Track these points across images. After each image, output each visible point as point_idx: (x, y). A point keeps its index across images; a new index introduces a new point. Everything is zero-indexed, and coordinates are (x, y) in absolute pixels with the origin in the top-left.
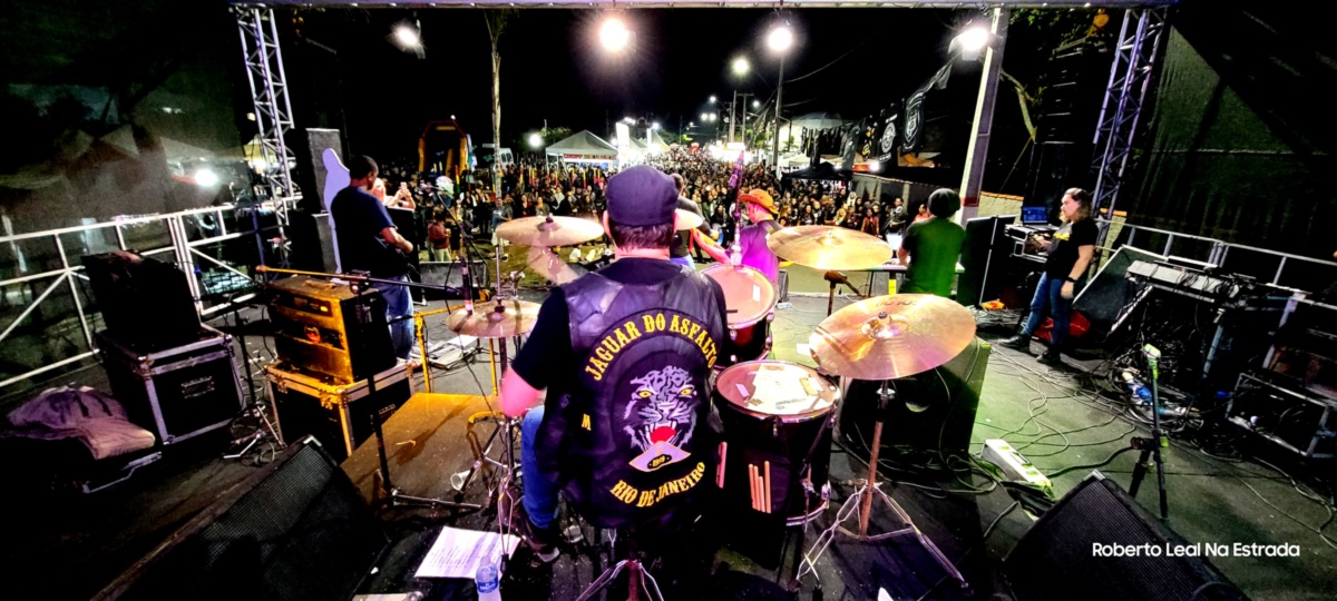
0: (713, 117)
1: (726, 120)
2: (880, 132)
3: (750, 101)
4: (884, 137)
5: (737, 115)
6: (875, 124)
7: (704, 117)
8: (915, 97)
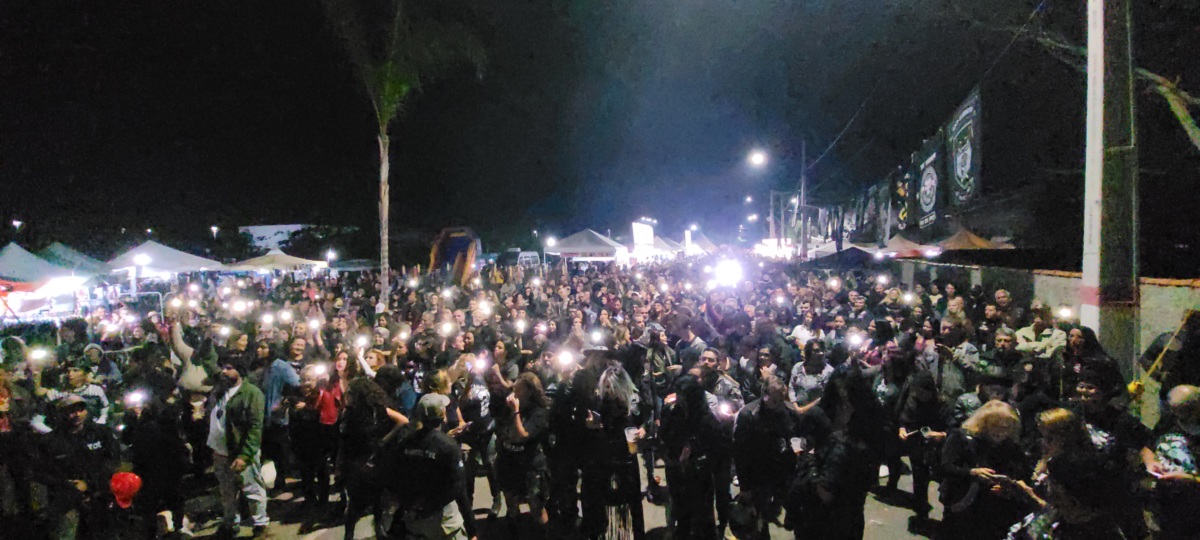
0: (755, 218)
4: (923, 189)
6: (907, 176)
7: (748, 218)
8: (961, 118)
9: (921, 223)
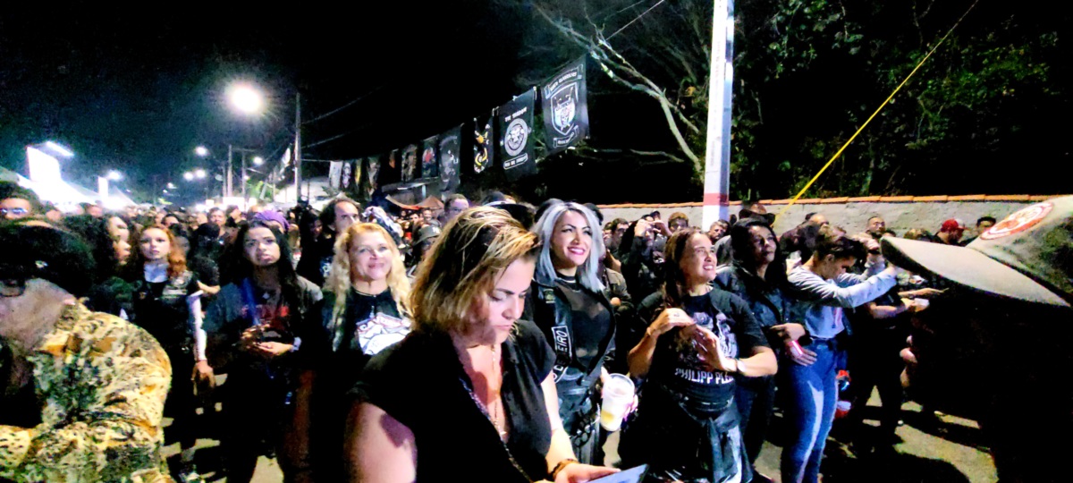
0: (201, 174)
1: (219, 178)
2: (499, 132)
3: (249, 156)
4: (508, 138)
5: (234, 169)
6: (488, 126)
7: (188, 176)
8: (561, 81)
9: (506, 165)
